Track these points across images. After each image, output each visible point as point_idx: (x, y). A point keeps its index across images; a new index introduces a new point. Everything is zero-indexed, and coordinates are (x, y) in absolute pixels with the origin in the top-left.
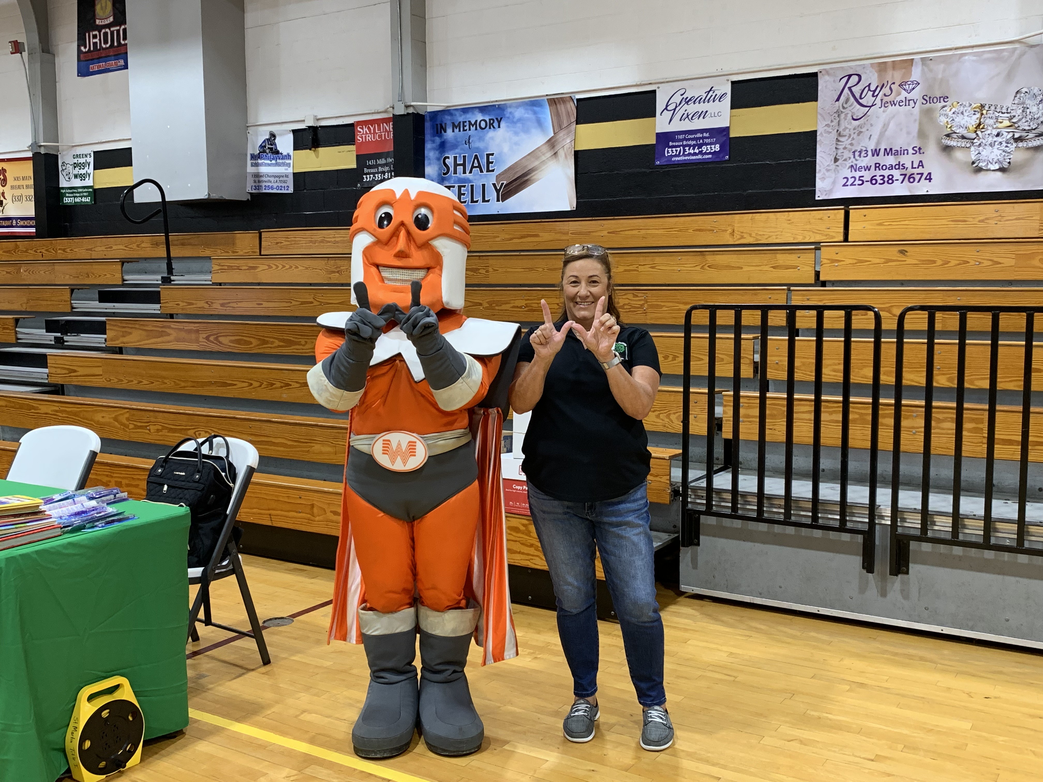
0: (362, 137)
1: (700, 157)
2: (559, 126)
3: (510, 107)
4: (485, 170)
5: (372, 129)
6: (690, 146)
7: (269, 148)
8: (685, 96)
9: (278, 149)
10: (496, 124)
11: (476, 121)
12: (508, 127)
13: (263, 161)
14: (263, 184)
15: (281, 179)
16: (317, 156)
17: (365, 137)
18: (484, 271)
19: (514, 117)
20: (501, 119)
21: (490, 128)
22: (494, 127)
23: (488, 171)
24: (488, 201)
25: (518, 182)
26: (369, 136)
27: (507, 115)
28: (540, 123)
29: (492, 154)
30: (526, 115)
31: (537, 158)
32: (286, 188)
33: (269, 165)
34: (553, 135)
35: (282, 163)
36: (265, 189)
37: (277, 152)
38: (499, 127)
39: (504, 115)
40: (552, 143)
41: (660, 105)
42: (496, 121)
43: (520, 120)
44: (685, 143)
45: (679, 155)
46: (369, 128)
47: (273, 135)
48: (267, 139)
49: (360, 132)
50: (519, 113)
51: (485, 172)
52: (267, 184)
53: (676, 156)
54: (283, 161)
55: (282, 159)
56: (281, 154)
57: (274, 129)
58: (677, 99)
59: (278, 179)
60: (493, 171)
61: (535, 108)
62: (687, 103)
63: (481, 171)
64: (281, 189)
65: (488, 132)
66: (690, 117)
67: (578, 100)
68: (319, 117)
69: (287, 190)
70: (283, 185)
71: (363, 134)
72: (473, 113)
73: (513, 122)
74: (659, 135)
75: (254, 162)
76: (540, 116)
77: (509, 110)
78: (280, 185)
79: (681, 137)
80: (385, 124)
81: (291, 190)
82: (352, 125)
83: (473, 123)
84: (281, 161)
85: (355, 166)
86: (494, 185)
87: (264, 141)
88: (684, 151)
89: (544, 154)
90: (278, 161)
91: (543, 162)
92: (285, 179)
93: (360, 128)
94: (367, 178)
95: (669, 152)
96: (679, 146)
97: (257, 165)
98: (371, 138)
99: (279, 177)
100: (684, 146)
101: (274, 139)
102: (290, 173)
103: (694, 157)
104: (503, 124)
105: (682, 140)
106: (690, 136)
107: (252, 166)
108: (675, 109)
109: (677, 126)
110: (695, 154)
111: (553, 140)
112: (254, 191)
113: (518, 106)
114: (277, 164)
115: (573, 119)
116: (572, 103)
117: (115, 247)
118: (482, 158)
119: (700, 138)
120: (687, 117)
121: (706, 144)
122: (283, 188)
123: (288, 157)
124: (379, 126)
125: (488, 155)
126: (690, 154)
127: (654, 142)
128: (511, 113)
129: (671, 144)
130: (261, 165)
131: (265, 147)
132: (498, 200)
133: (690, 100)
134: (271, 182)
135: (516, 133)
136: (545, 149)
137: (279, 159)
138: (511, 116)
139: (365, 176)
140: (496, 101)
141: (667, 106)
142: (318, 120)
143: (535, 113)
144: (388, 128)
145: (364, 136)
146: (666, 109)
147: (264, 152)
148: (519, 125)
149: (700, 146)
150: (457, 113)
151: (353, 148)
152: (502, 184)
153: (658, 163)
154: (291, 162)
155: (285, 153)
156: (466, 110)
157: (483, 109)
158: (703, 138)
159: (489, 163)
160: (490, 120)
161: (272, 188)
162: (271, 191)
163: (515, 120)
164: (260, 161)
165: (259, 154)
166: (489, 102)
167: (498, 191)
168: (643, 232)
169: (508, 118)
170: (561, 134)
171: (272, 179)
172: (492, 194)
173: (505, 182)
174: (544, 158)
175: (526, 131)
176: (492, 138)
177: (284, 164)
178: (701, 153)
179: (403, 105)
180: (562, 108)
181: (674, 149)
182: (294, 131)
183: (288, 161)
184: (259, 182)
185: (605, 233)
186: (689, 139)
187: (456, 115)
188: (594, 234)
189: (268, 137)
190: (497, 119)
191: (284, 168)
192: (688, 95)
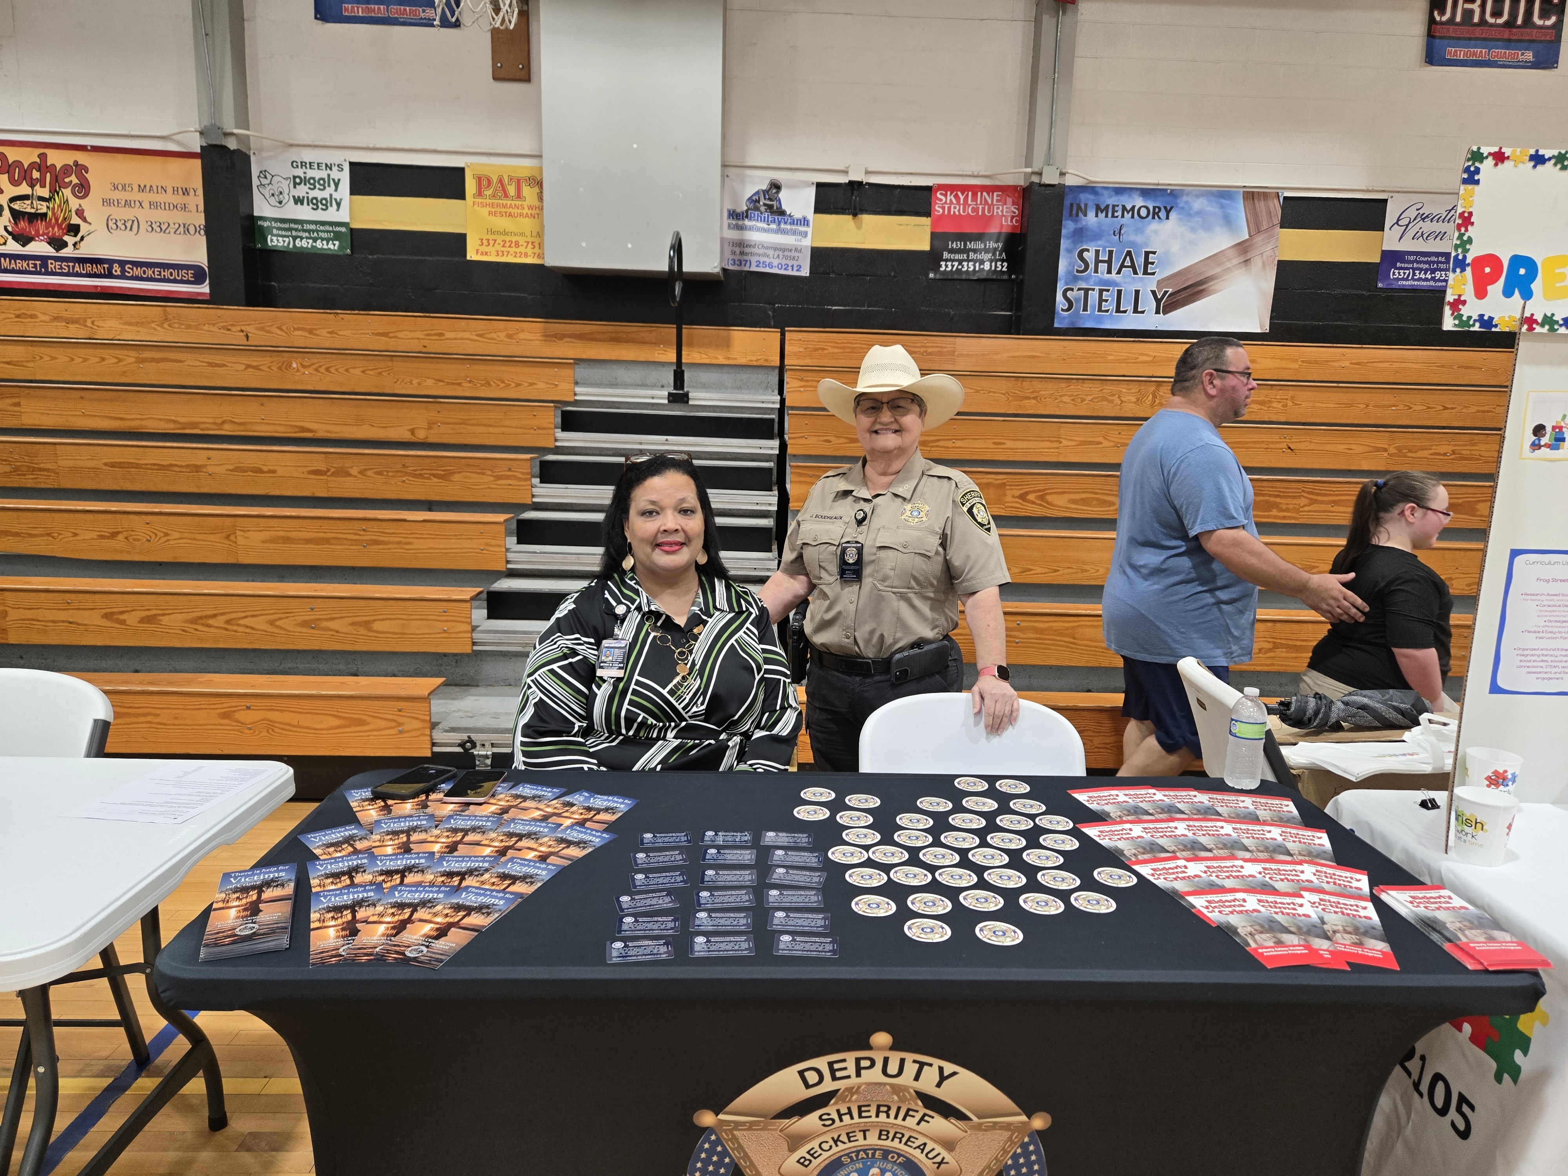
0: (943, 208)
1: (1432, 283)
2: (1255, 227)
3: (1188, 194)
4: (1140, 271)
5: (962, 198)
6: (1421, 270)
7: (765, 205)
8: (1421, 212)
9: (783, 207)
10: (1163, 214)
11: (1134, 207)
12: (1181, 219)
13: (754, 223)
14: (754, 259)
15: (786, 253)
16: (859, 227)
17: (949, 209)
18: (1280, 406)
19: (1191, 208)
20: (1171, 208)
21: (1153, 218)
22: (1159, 218)
23: (1145, 272)
24: (1143, 312)
25: (1190, 291)
26: (955, 208)
27: (1182, 205)
28: (1228, 221)
29: (1154, 253)
30: (1209, 209)
31: (1220, 264)
32: (795, 268)
33: (764, 230)
34: (1247, 237)
35: (791, 229)
36: (757, 266)
37: (782, 213)
38: (1167, 218)
39: (1177, 204)
40: (1243, 248)
41: (1390, 218)
42: (1163, 209)
43: (1199, 213)
44: (1415, 265)
45: (1407, 279)
46: (956, 197)
47: (776, 186)
48: (763, 191)
49: (941, 200)
50: (1198, 204)
51: (1140, 275)
52: (762, 259)
53: (1403, 279)
54: (794, 227)
55: (793, 223)
56: (790, 215)
57: (779, 176)
58: (1412, 213)
59: (781, 253)
60: (1153, 274)
61: (1223, 201)
62: (1423, 219)
63: (1135, 273)
64: (785, 269)
65: (1150, 223)
66: (1425, 236)
67: (1285, 198)
68: (869, 169)
69: (798, 270)
70: (790, 263)
71: (946, 203)
72: (1130, 196)
73: (1188, 214)
74: (1385, 254)
75: (734, 222)
76: (1231, 211)
77: (1185, 198)
78: (784, 262)
79: (1412, 258)
80: (985, 194)
81: (805, 272)
82: (928, 189)
83: (1129, 207)
84: (789, 227)
85: (926, 247)
86: (1153, 292)
87: (757, 193)
88: (1414, 274)
89: (1229, 260)
90: (782, 226)
91: (1228, 270)
92: (796, 254)
93: (941, 194)
94: (946, 266)
95: (1394, 274)
96: (1408, 269)
97: (741, 228)
98: (959, 211)
99: (784, 250)
100: (1414, 269)
101: (778, 193)
102: (806, 247)
103: (1425, 283)
104: (1173, 215)
105: (1412, 262)
106: (1422, 259)
107: (729, 227)
108: (1407, 225)
109: (1407, 245)
110: (1426, 280)
111: (1247, 244)
112: (731, 267)
113: (1198, 196)
114: (779, 231)
115: (1277, 219)
116: (1276, 201)
117: (448, 335)
118: (1138, 256)
119: (1434, 262)
120: (1421, 235)
121: (1441, 270)
122: (790, 268)
123: (805, 222)
124: (975, 196)
125: (1147, 254)
126: (1420, 279)
127: (1378, 261)
128: (1186, 202)
129: (1398, 265)
130: (751, 228)
131: (759, 202)
132: (1157, 312)
133: (1427, 216)
134: (768, 256)
135: (1193, 230)
136: (1231, 253)
137: (785, 223)
138: (1186, 207)
139: (943, 263)
140: (1169, 185)
141: (1398, 220)
142: (867, 172)
143: (1222, 207)
144: (989, 201)
145: (946, 206)
146: (1397, 223)
147: (757, 209)
148: (1198, 219)
149: (1433, 271)
150: (1106, 193)
151: (926, 221)
152: (1166, 292)
153: (1380, 285)
154: (809, 230)
155: (797, 215)
156: (1120, 191)
157: (1146, 192)
158: (1438, 262)
159: (1147, 263)
160: (1154, 208)
161: (770, 265)
162: (767, 270)
163: (1192, 212)
164: (747, 222)
165: (747, 211)
166: (1158, 184)
167: (1158, 302)
168: (1396, 365)
169: (1182, 208)
170: (1259, 239)
171: (771, 253)
172: (1148, 304)
173: (1170, 290)
174: (1228, 265)
175: (1208, 228)
176: (1156, 232)
177: (794, 233)
178: (1433, 279)
179: (1058, 171)
180: (1261, 205)
181: (1402, 271)
182: (819, 186)
183: (802, 229)
184: (742, 253)
185: (1346, 364)
186: (1421, 262)
187: (1103, 195)
188: (1332, 364)
189: (764, 188)
190: (1165, 208)
191: (793, 237)
192: (1426, 211)
